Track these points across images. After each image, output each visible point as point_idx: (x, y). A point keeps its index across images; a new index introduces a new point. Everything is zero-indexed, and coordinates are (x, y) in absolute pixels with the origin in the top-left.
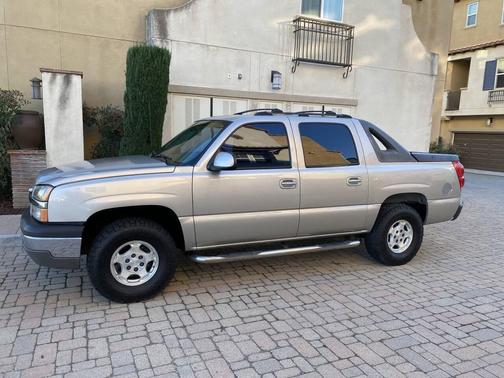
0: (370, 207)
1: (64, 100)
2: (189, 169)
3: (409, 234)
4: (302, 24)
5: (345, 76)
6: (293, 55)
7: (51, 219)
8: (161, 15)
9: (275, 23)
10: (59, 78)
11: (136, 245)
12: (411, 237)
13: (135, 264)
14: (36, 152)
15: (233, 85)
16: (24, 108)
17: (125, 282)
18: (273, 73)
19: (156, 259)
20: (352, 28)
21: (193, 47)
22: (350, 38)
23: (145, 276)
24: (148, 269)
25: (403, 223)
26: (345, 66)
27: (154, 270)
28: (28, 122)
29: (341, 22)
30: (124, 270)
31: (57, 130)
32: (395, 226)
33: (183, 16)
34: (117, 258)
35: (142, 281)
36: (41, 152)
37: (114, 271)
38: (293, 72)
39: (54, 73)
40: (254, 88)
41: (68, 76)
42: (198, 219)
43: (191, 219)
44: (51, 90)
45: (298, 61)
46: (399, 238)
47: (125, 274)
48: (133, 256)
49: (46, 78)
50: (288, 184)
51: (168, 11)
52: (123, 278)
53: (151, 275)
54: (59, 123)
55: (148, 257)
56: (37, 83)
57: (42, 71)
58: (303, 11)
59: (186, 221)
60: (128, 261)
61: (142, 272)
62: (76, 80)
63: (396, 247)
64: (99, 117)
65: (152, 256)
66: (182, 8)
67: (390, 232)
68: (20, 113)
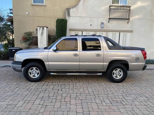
0: (105, 63)
1: (42, 33)
2: (48, 50)
3: (122, 73)
4: (111, 7)
5: (128, 23)
6: (109, 17)
7: (16, 61)
8: (68, 10)
9: (103, 8)
10: (41, 28)
11: (34, 68)
12: (122, 74)
13: (34, 73)
14: (36, 46)
15: (89, 27)
16: (34, 36)
17: (32, 77)
18: (102, 23)
19: (39, 72)
20: (130, 7)
21: (77, 18)
22: (130, 10)
23: (37, 76)
24: (38, 74)
25: (119, 70)
26: (128, 19)
27: (39, 75)
28: (35, 39)
29: (127, 5)
30: (32, 74)
31: (40, 41)
32: (115, 70)
33: (74, 9)
34: (30, 71)
35: (36, 77)
36: (37, 46)
37: (29, 74)
38: (109, 22)
39: (40, 27)
40: (96, 28)
41: (43, 27)
42: (49, 63)
43: (47, 63)
44: (39, 31)
45: (110, 19)
46: (118, 74)
47: (32, 75)
48: (34, 71)
49: (38, 28)
50: (76, 55)
51: (70, 9)
52: (31, 76)
53: (38, 76)
54: (41, 39)
55: (38, 72)
56: (37, 29)
57: (38, 27)
58: (113, 3)
59: (46, 63)
60: (32, 72)
61: (36, 75)
62: (45, 28)
63: (116, 77)
64: (52, 37)
65: (38, 71)
66: (74, 7)
67: (113, 72)
68: (33, 37)
